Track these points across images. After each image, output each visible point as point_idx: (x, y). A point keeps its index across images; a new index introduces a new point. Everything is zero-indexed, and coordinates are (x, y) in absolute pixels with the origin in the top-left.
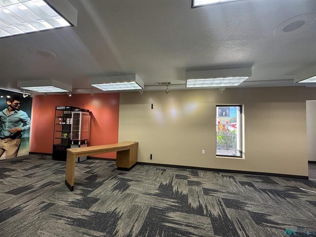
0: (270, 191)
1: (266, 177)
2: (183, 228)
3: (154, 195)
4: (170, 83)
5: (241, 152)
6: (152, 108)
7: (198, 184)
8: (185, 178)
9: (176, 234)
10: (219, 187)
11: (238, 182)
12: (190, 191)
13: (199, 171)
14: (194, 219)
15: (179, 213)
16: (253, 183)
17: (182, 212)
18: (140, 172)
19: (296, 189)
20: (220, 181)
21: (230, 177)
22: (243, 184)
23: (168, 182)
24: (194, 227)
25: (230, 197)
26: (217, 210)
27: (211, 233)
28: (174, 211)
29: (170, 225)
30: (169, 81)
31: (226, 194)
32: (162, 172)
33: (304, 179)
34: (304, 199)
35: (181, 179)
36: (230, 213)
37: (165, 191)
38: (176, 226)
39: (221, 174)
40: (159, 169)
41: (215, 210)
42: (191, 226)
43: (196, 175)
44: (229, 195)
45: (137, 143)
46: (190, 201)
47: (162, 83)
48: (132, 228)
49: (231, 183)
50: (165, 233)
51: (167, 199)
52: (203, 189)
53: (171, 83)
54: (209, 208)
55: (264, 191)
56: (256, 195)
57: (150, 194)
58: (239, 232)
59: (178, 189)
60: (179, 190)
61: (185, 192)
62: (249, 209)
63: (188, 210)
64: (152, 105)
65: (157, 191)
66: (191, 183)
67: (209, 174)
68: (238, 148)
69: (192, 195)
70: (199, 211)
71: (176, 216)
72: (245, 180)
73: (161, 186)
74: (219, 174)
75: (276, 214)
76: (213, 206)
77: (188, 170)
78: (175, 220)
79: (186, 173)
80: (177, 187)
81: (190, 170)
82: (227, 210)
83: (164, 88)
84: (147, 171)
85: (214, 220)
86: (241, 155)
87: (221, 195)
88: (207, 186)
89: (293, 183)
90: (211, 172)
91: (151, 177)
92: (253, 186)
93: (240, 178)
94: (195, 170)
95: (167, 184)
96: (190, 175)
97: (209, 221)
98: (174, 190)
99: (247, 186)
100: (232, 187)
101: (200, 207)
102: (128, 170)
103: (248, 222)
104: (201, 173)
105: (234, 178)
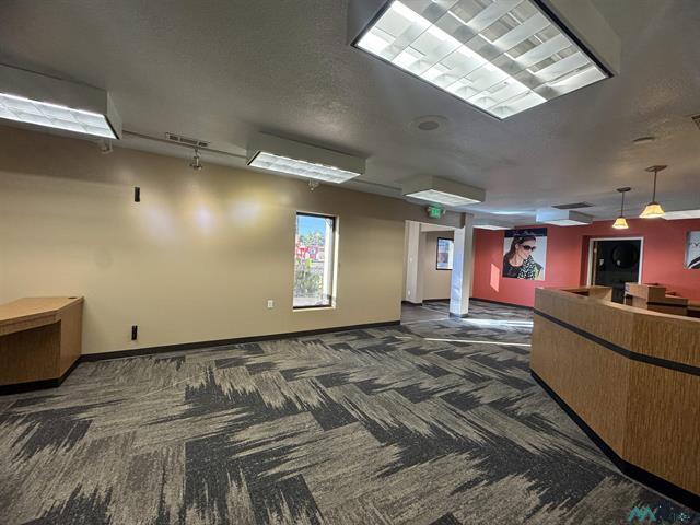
0: (370, 348)
1: (359, 330)
2: (274, 445)
3: (182, 417)
4: (205, 145)
5: (330, 298)
6: (137, 199)
7: (269, 366)
8: (238, 362)
9: (266, 461)
10: (305, 362)
11: (329, 347)
12: (260, 382)
13: (260, 344)
14: (285, 425)
15: (256, 426)
16: (347, 343)
17: (259, 423)
18: (106, 381)
19: (393, 339)
20: (304, 352)
21: (315, 342)
22: (336, 347)
23: (202, 380)
24: (292, 436)
25: (326, 371)
26: (316, 396)
27: (320, 432)
28: (244, 427)
29: (248, 452)
30: (204, 140)
31: (319, 369)
32: (174, 364)
33: (395, 325)
34: (402, 347)
35: (230, 366)
36: (333, 393)
37: (205, 400)
38: (261, 449)
39: (300, 340)
40: (166, 360)
41: (312, 398)
42: (285, 437)
43: (259, 351)
44: (324, 369)
45: (81, 302)
46: (266, 399)
47: (182, 140)
48: (162, 502)
49: (320, 352)
50: (244, 470)
51: (218, 414)
52: (282, 372)
53: (210, 146)
54: (303, 398)
55: (363, 350)
56: (357, 359)
57: (171, 419)
58: (353, 413)
59: (233, 387)
60: (237, 388)
61: (250, 388)
62: (355, 379)
63: (271, 414)
64: (137, 192)
65: (187, 407)
66: (254, 369)
67: (281, 344)
68: (326, 291)
69: (267, 389)
70: (290, 408)
71: (253, 434)
72: (336, 341)
73: (191, 394)
74: (297, 341)
75: (382, 375)
76: (308, 393)
77: (237, 346)
78: (254, 441)
79: (237, 353)
80: (228, 385)
81: (242, 345)
82: (329, 392)
83: (189, 153)
84: (129, 372)
85: (315, 412)
86: (331, 302)
87: (313, 373)
88: (287, 365)
89: (388, 333)
90: (283, 341)
91: (152, 383)
92: (349, 348)
93: (330, 340)
94: (252, 343)
95: (202, 385)
96: (245, 354)
97: (310, 416)
98: (226, 392)
99: (342, 350)
100: (323, 356)
101: (289, 402)
102: (54, 384)
103: (358, 396)
104: (267, 347)
105: (321, 343)
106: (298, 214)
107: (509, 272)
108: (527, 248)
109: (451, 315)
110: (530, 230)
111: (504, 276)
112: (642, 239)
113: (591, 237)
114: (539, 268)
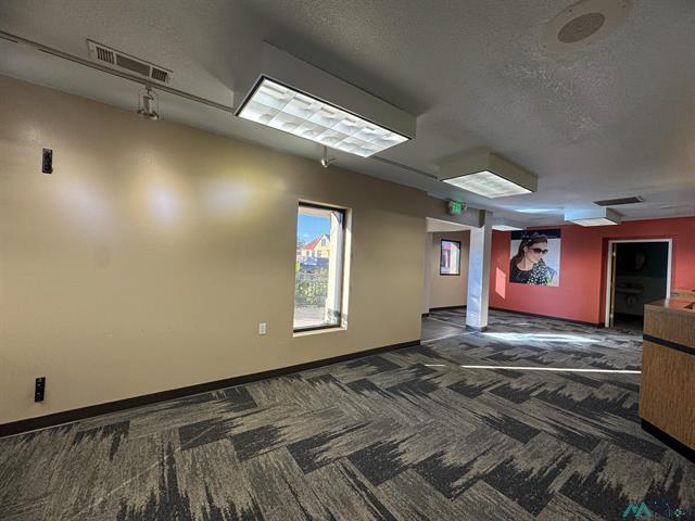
1: (377, 357)
4: (164, 77)
5: (339, 315)
6: (48, 168)
7: (267, 435)
8: (217, 430)
10: (322, 421)
11: (346, 388)
13: (248, 387)
16: (369, 378)
19: (424, 369)
20: (314, 400)
21: (325, 379)
22: (357, 387)
23: (153, 484)
25: (360, 441)
26: (363, 512)
30: (163, 64)
31: (348, 438)
32: (108, 442)
34: (443, 383)
35: (203, 441)
36: (391, 499)
39: (304, 376)
40: (93, 433)
43: (249, 403)
44: (355, 437)
47: (123, 61)
49: (338, 398)
52: (292, 448)
53: (174, 80)
56: (393, 409)
59: (210, 501)
60: (221, 503)
61: (243, 502)
64: (48, 157)
66: (248, 445)
68: (331, 303)
69: (273, 499)
72: (353, 375)
74: (299, 378)
75: (446, 442)
76: (348, 504)
77: (214, 393)
79: (213, 410)
80: (202, 493)
81: (221, 391)
82: (382, 495)
83: (130, 93)
86: (340, 321)
87: (342, 448)
88: (296, 430)
89: (412, 359)
93: (346, 375)
94: (236, 389)
96: (227, 411)
99: (366, 392)
100: (345, 408)
103: (432, 501)
104: (258, 392)
105: (334, 380)
106: (301, 204)
107: (517, 276)
108: (538, 250)
109: (468, 328)
110: (540, 232)
111: (511, 281)
112: (670, 241)
113: (612, 239)
114: (552, 273)
